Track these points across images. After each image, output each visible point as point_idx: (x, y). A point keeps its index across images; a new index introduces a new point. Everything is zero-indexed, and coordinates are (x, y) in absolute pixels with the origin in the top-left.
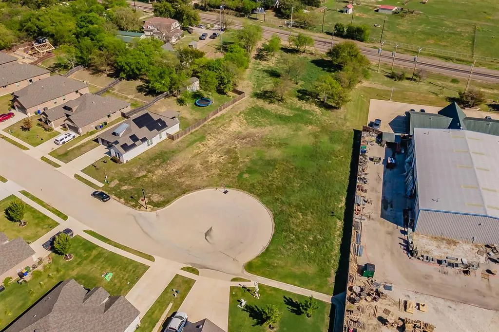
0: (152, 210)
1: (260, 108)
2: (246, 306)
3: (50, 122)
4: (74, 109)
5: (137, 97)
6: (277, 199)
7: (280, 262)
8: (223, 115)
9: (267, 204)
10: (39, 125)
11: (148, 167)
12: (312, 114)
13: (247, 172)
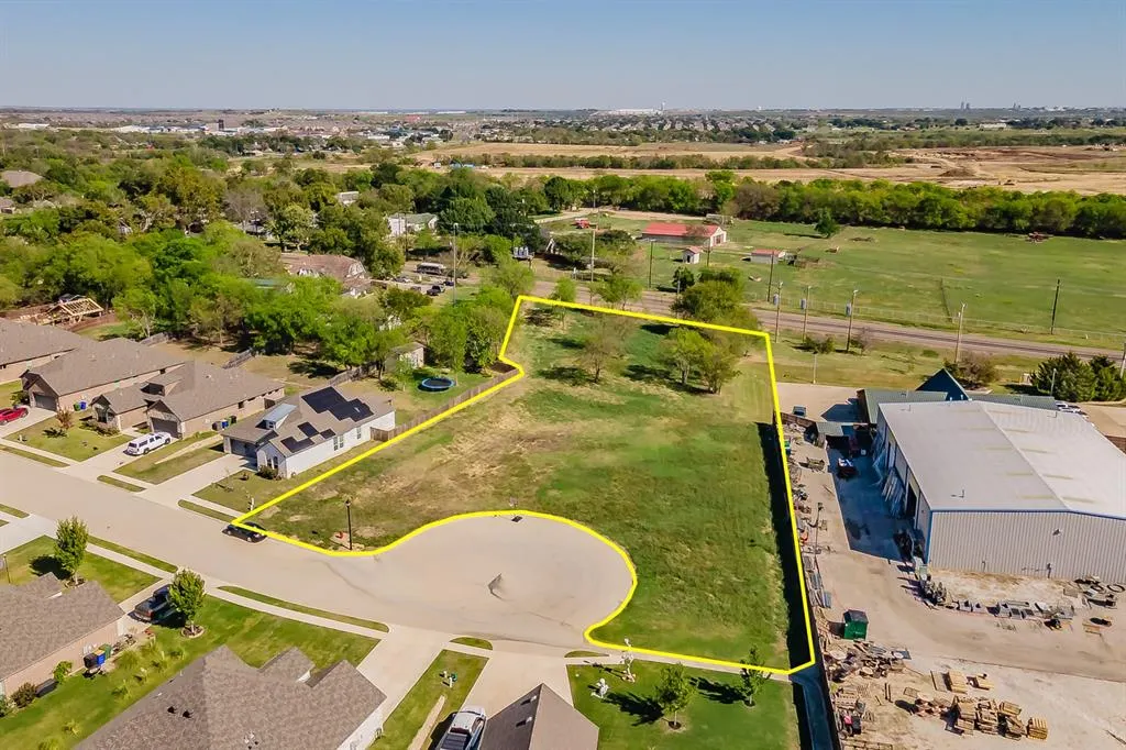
0: (364, 551)
1: (555, 393)
4: (167, 390)
7: (663, 623)
8: (481, 403)
9: (611, 534)
10: (87, 425)
11: (341, 483)
12: (664, 401)
13: (553, 487)
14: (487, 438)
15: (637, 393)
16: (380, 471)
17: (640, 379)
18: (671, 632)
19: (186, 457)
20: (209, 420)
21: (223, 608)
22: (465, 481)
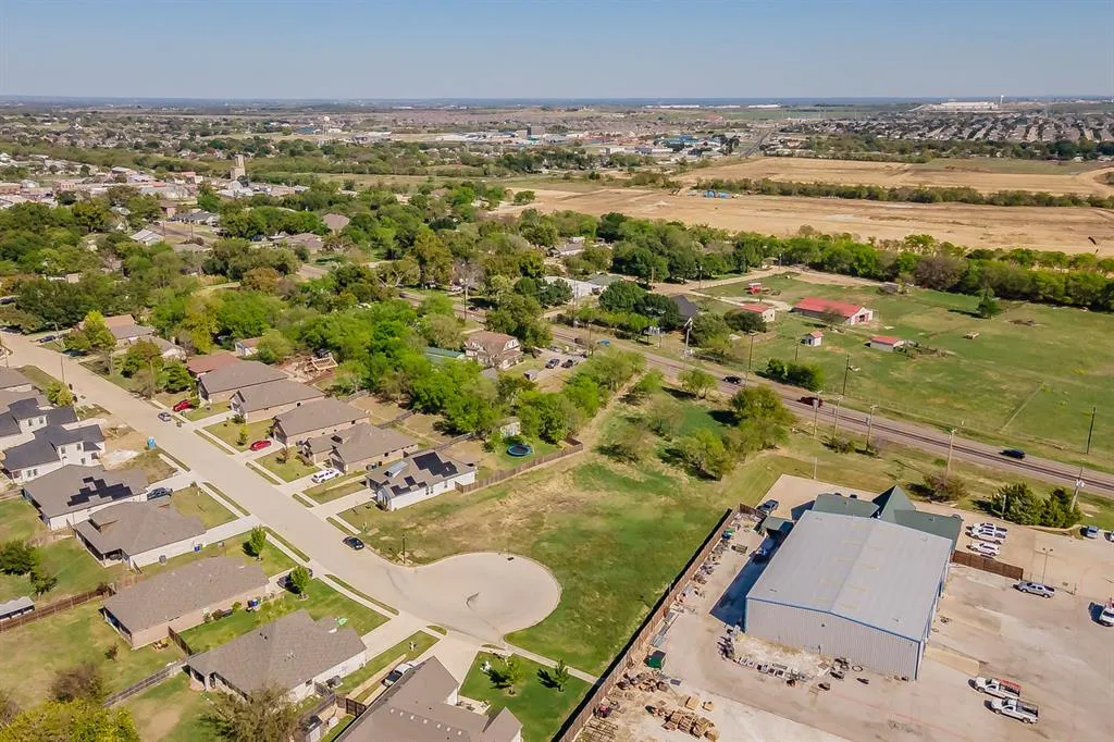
0: (411, 566)
1: (600, 467)
2: (490, 671)
3: (312, 454)
4: (344, 441)
5: (431, 436)
6: (575, 574)
7: (549, 638)
8: (542, 470)
9: (560, 578)
10: (298, 458)
11: (421, 519)
12: (674, 483)
13: (548, 540)
14: (532, 497)
15: (658, 474)
16: (447, 514)
17: (668, 462)
18: (550, 644)
19: (344, 487)
20: (364, 464)
21: (323, 587)
22: (497, 527)
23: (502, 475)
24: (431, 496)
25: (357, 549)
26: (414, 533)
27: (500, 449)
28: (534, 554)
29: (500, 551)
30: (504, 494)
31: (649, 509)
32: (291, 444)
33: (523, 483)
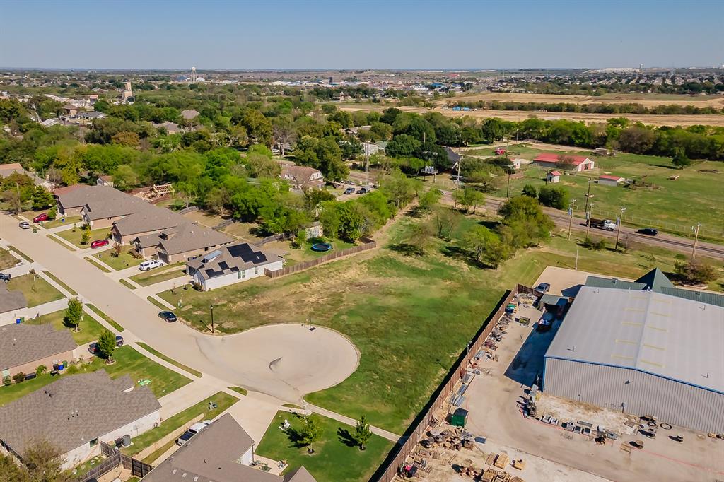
0: (219, 335)
1: (391, 260)
2: (289, 430)
3: (141, 248)
4: (169, 237)
5: (248, 238)
6: (373, 341)
7: (349, 398)
8: (341, 261)
9: (358, 345)
10: (130, 253)
11: (232, 297)
12: (456, 271)
13: (347, 314)
14: (332, 282)
15: (443, 265)
16: (256, 293)
17: (450, 256)
18: (350, 403)
19: (166, 274)
20: (186, 256)
21: (132, 353)
22: (300, 304)
23: (307, 265)
24: (242, 280)
25: (170, 321)
26: (225, 308)
27: (304, 247)
28: (335, 325)
29: (303, 322)
30: (308, 279)
31: (436, 290)
32: (125, 243)
33: (325, 271)
